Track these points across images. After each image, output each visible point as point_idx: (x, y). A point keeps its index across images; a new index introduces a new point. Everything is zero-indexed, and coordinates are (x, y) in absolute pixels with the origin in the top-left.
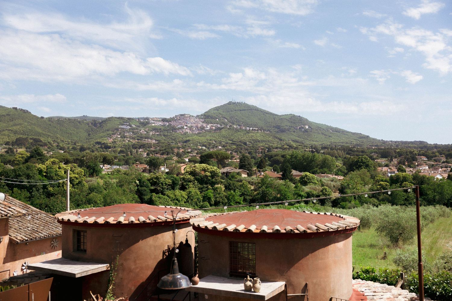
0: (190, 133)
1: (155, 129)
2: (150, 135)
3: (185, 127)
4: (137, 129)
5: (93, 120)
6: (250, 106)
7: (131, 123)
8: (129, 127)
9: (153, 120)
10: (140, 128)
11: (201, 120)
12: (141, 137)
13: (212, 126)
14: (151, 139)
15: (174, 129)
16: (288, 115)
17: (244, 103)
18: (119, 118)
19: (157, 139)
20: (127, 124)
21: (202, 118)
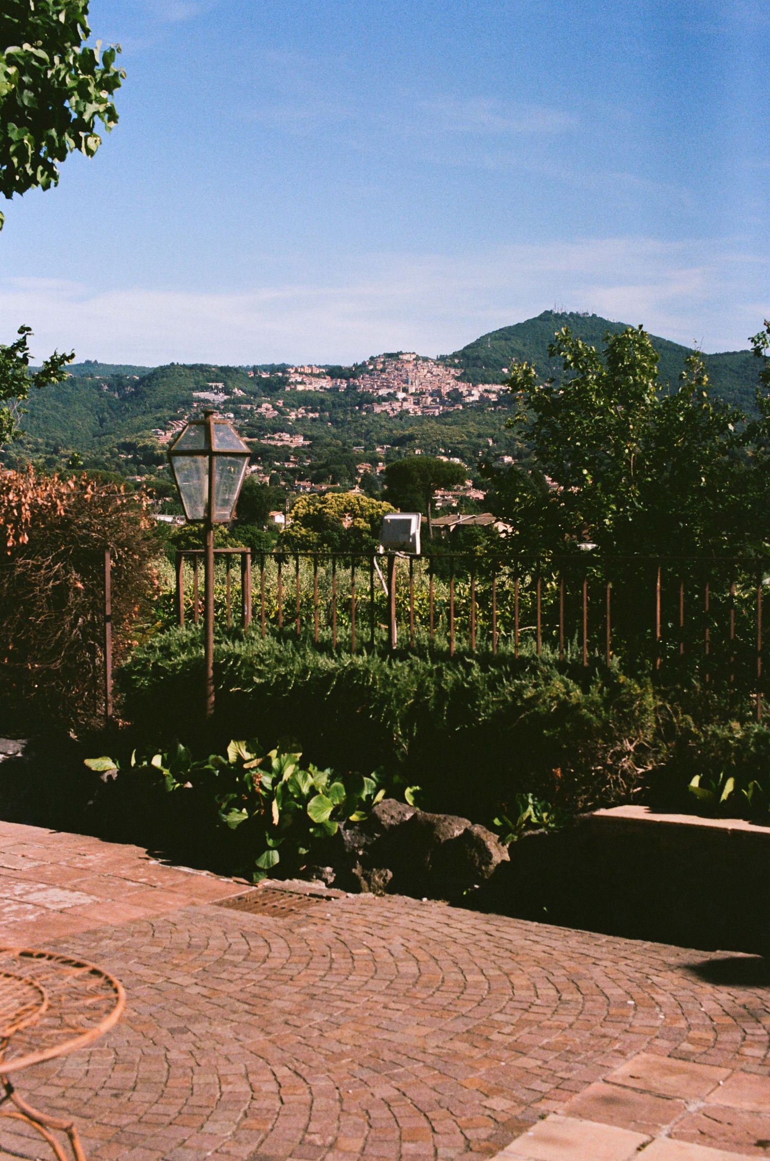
0: (416, 413)
1: (307, 400)
2: (289, 420)
3: (401, 395)
4: (248, 402)
5: (112, 375)
6: (613, 324)
7: (230, 384)
8: (222, 397)
9: (301, 374)
10: (257, 399)
11: (453, 371)
12: (260, 428)
13: (486, 391)
14: (292, 433)
15: (366, 400)
16: (735, 353)
17: (594, 315)
18: (193, 367)
19: (309, 433)
20: (217, 387)
21: (455, 366)
